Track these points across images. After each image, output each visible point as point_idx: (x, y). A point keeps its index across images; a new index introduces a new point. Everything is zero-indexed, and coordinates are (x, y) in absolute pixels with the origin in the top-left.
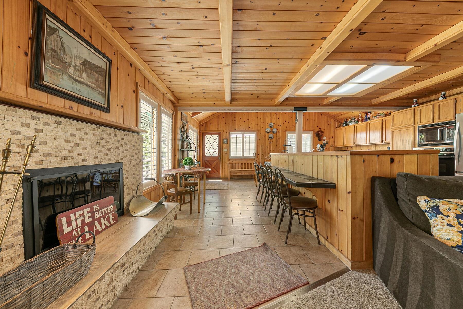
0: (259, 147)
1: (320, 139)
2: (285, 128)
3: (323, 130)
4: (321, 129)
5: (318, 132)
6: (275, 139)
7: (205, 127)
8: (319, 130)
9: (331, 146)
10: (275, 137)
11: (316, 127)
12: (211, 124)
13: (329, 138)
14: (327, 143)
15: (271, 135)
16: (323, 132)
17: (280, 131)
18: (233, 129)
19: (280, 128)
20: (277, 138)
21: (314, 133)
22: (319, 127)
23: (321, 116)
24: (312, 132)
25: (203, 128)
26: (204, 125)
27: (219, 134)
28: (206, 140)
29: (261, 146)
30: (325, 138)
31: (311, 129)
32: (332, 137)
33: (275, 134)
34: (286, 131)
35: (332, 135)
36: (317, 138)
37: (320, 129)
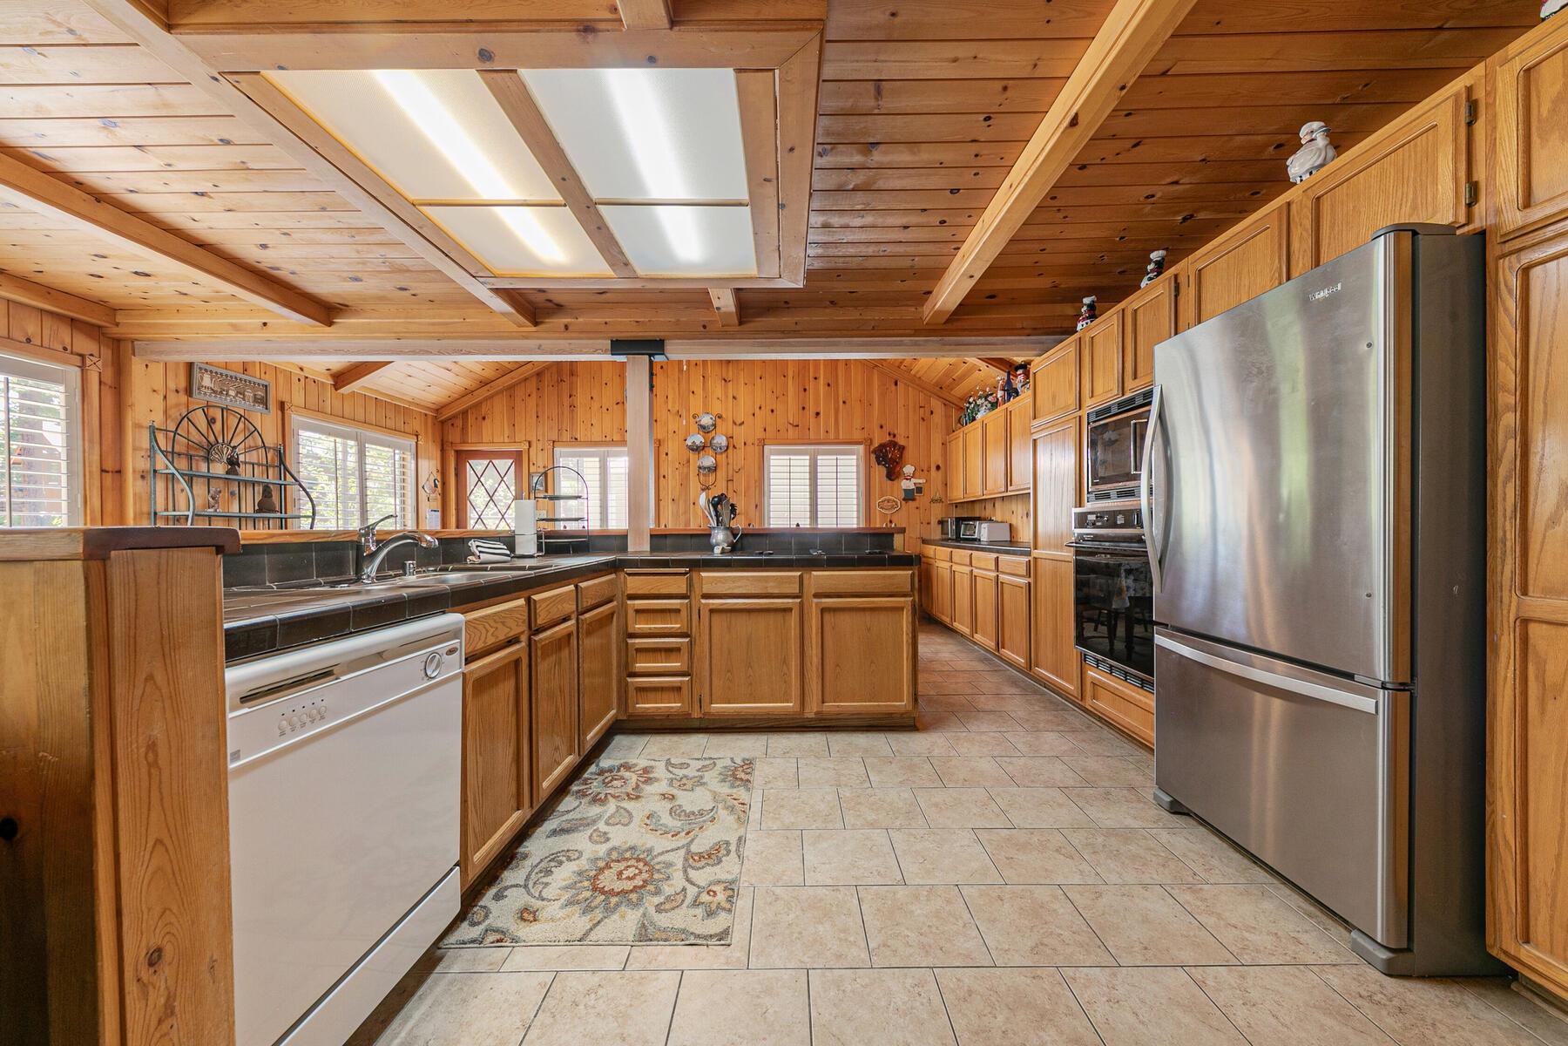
0: (661, 503)
1: (893, 474)
2: (760, 434)
3: (901, 441)
4: (894, 436)
5: (882, 446)
6: (721, 474)
7: (464, 430)
8: (888, 438)
9: (933, 501)
10: (724, 469)
11: (877, 429)
12: (484, 418)
13: (925, 469)
14: (919, 490)
15: (708, 461)
16: (902, 448)
17: (740, 445)
18: (566, 436)
19: (741, 434)
20: (731, 472)
21: (868, 452)
22: (887, 429)
23: (893, 387)
24: (861, 448)
25: (454, 435)
26: (459, 422)
27: (517, 457)
28: (471, 478)
29: (670, 501)
30: (908, 469)
31: (857, 435)
32: (938, 468)
33: (724, 455)
34: (762, 443)
35: (936, 458)
36: (880, 472)
37: (891, 438)
